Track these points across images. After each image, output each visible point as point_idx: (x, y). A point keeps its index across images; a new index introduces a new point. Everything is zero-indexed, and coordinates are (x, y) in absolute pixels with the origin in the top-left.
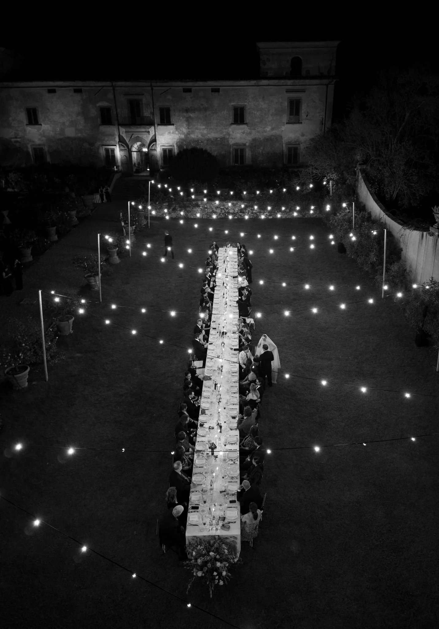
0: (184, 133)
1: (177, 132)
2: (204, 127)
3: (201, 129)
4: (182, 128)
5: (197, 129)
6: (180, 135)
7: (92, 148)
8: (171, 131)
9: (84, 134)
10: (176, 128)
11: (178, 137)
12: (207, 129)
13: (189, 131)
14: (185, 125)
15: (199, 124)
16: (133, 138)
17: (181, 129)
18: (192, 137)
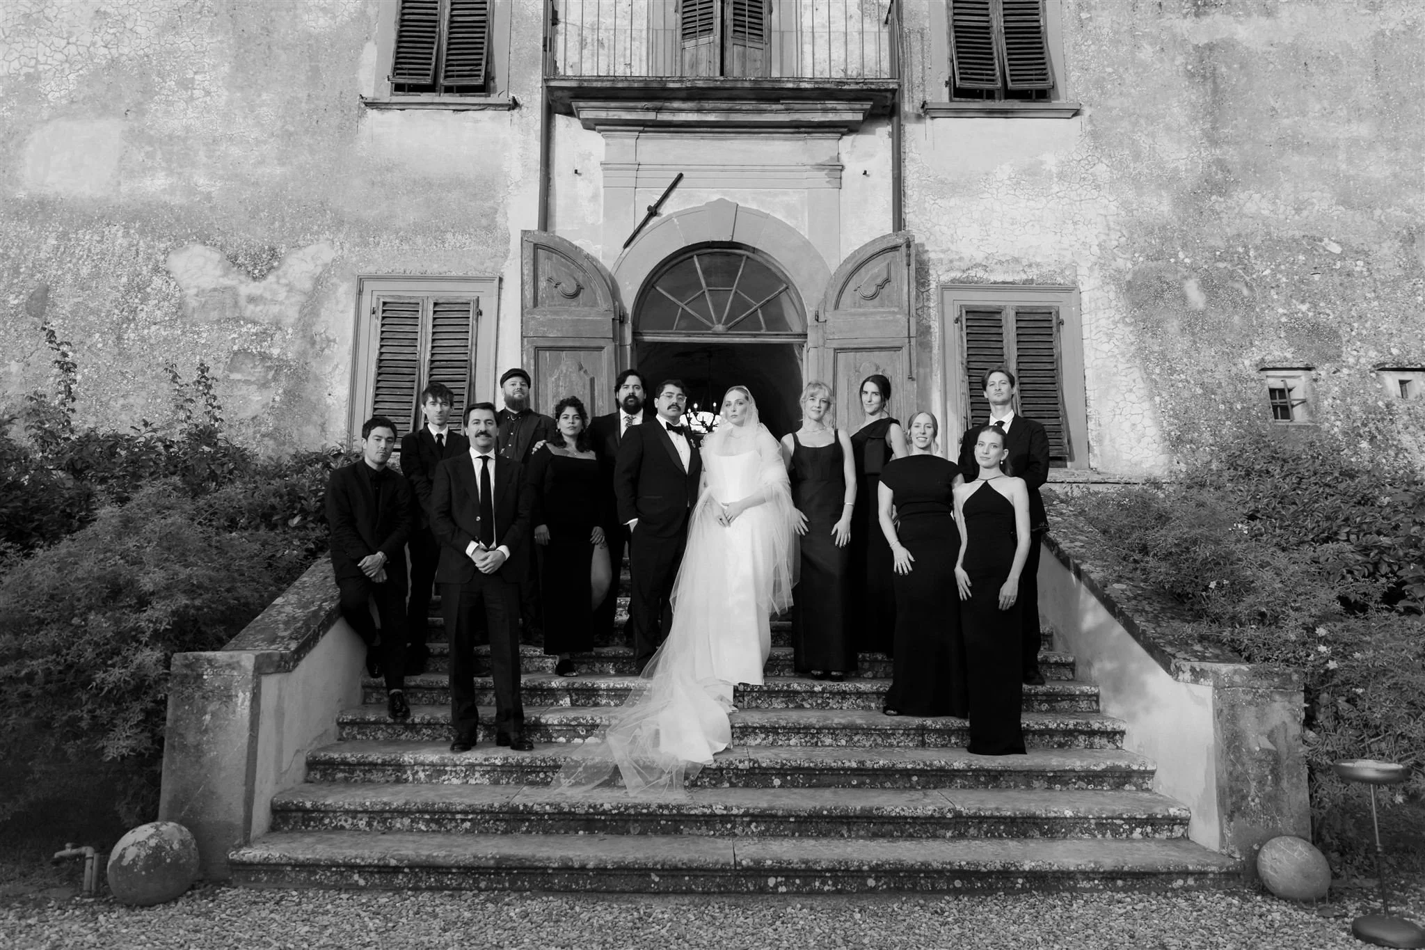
0: (1174, 178)
1: (1102, 170)
2: (1363, 130)
3: (1329, 149)
4: (1152, 135)
5: (1293, 143)
6: (1130, 194)
7: (248, 288)
8: (1051, 162)
9: (202, 181)
10: (1095, 135)
11: (1113, 207)
12: (1395, 145)
13: (1221, 164)
14: (1178, 113)
15: (1315, 107)
16: (679, 215)
17: (1144, 142)
18: (1250, 208)
